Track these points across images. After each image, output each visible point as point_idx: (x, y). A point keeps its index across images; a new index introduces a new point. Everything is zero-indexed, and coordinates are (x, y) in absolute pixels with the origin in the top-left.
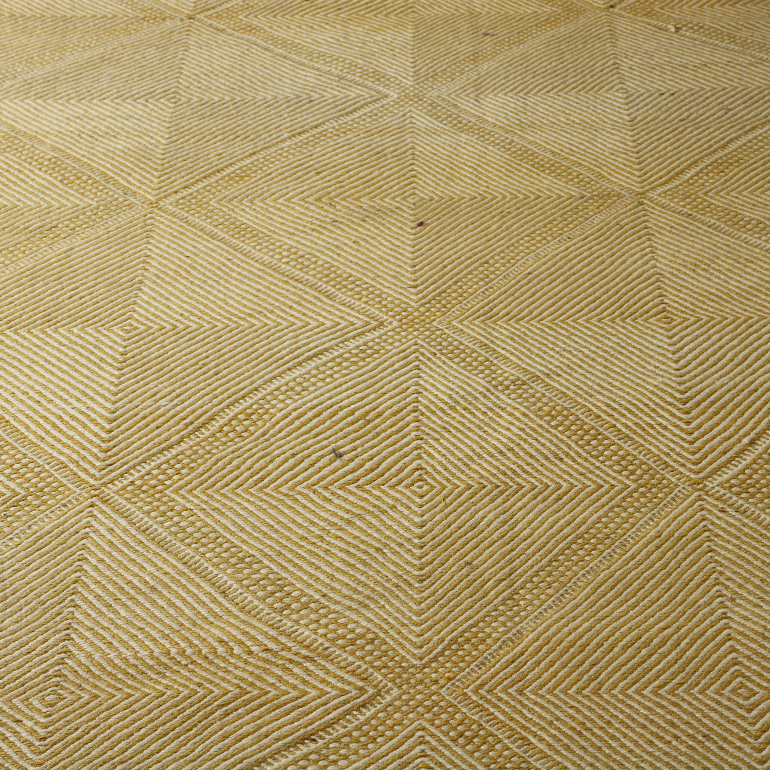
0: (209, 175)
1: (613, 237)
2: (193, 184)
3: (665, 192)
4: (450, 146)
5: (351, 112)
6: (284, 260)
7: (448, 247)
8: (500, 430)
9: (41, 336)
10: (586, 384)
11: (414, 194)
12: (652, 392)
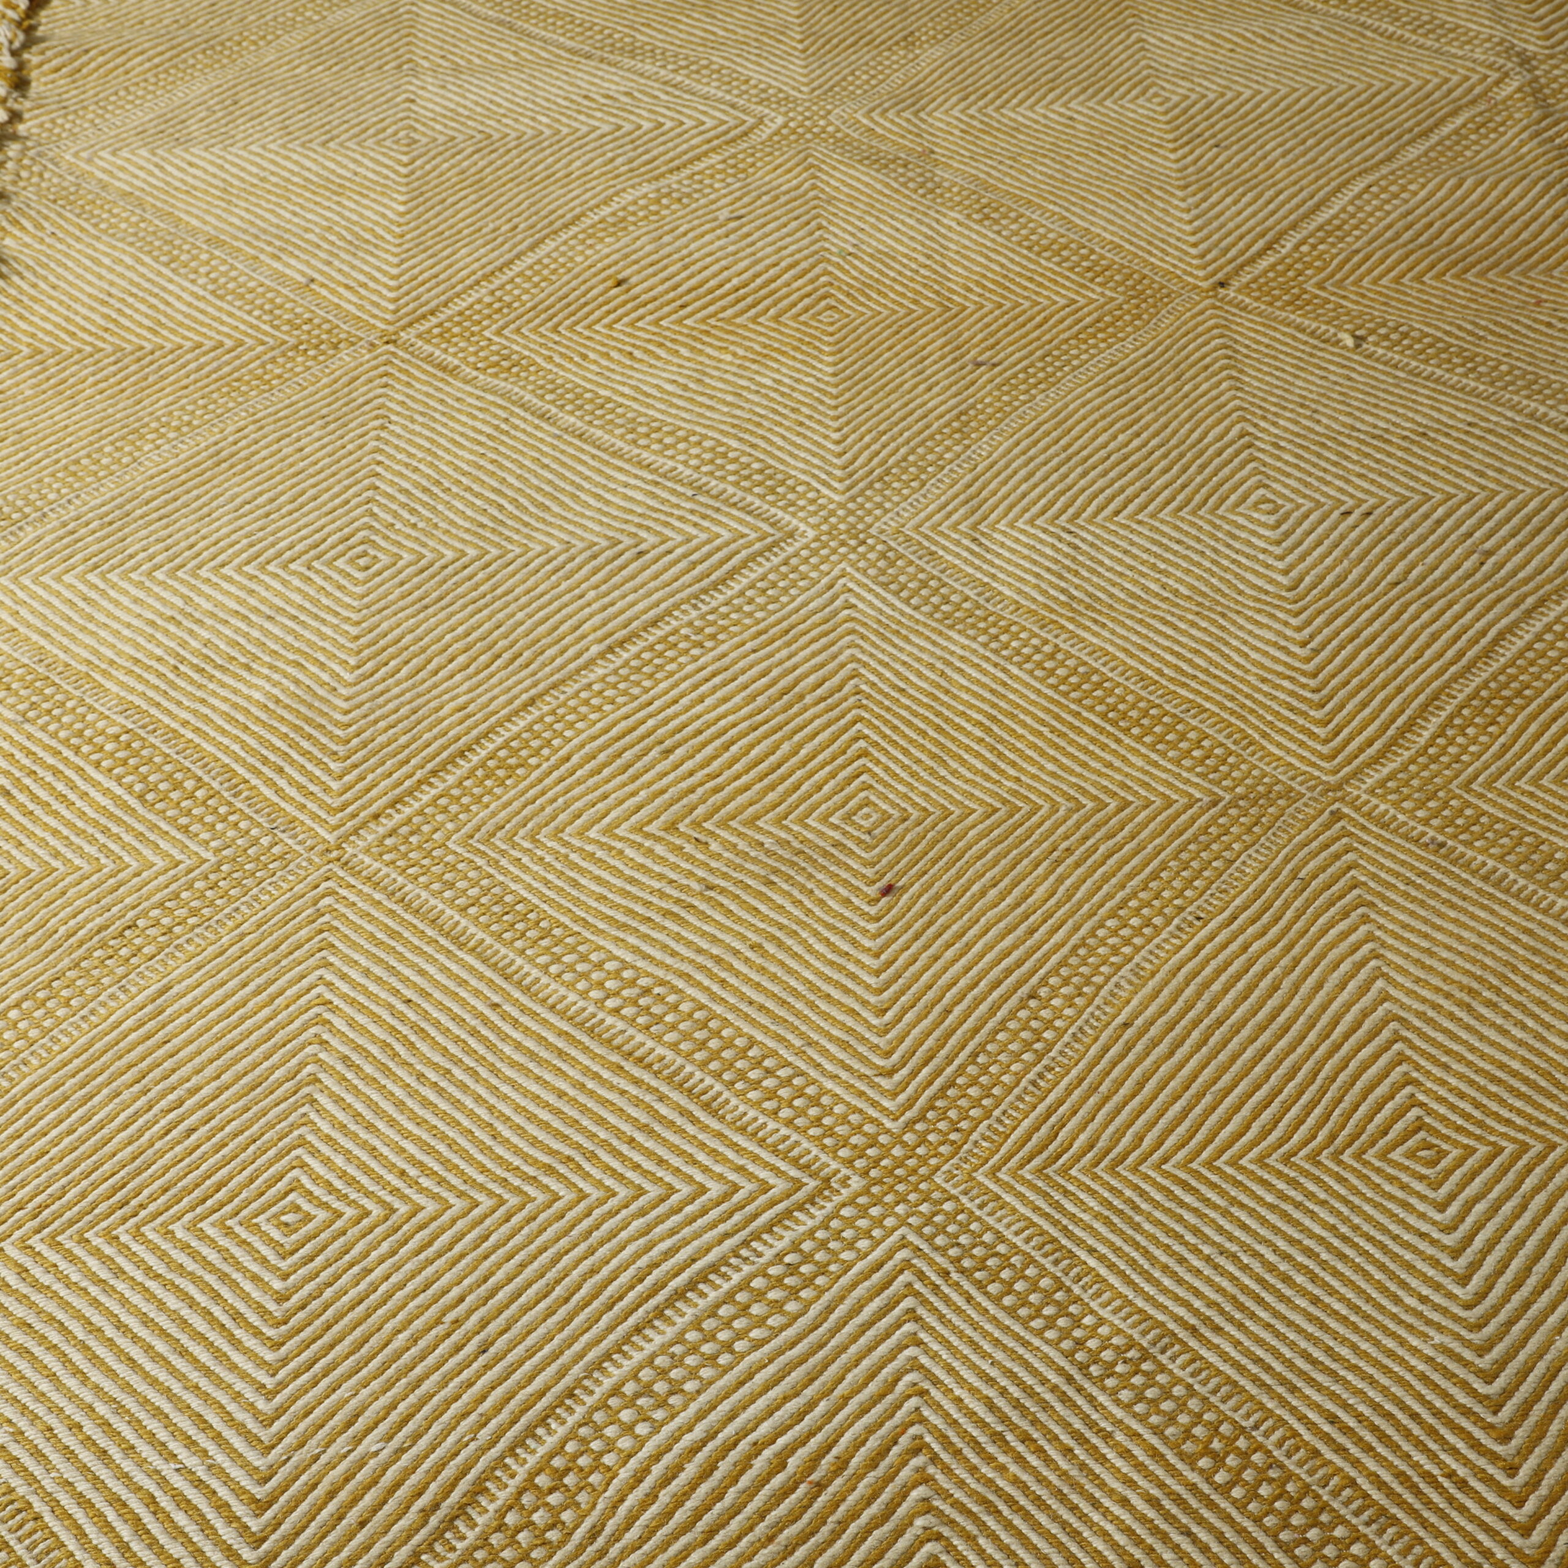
0: (443, 767)
1: (1289, 914)
2: (410, 793)
3: (1382, 783)
4: (931, 667)
5: (723, 581)
6: (610, 1003)
7: (950, 954)
8: (1107, 1502)
9: (108, 1250)
10: (1278, 1355)
11: (867, 803)
12: (1423, 1378)
